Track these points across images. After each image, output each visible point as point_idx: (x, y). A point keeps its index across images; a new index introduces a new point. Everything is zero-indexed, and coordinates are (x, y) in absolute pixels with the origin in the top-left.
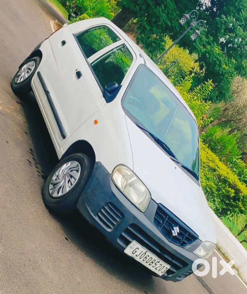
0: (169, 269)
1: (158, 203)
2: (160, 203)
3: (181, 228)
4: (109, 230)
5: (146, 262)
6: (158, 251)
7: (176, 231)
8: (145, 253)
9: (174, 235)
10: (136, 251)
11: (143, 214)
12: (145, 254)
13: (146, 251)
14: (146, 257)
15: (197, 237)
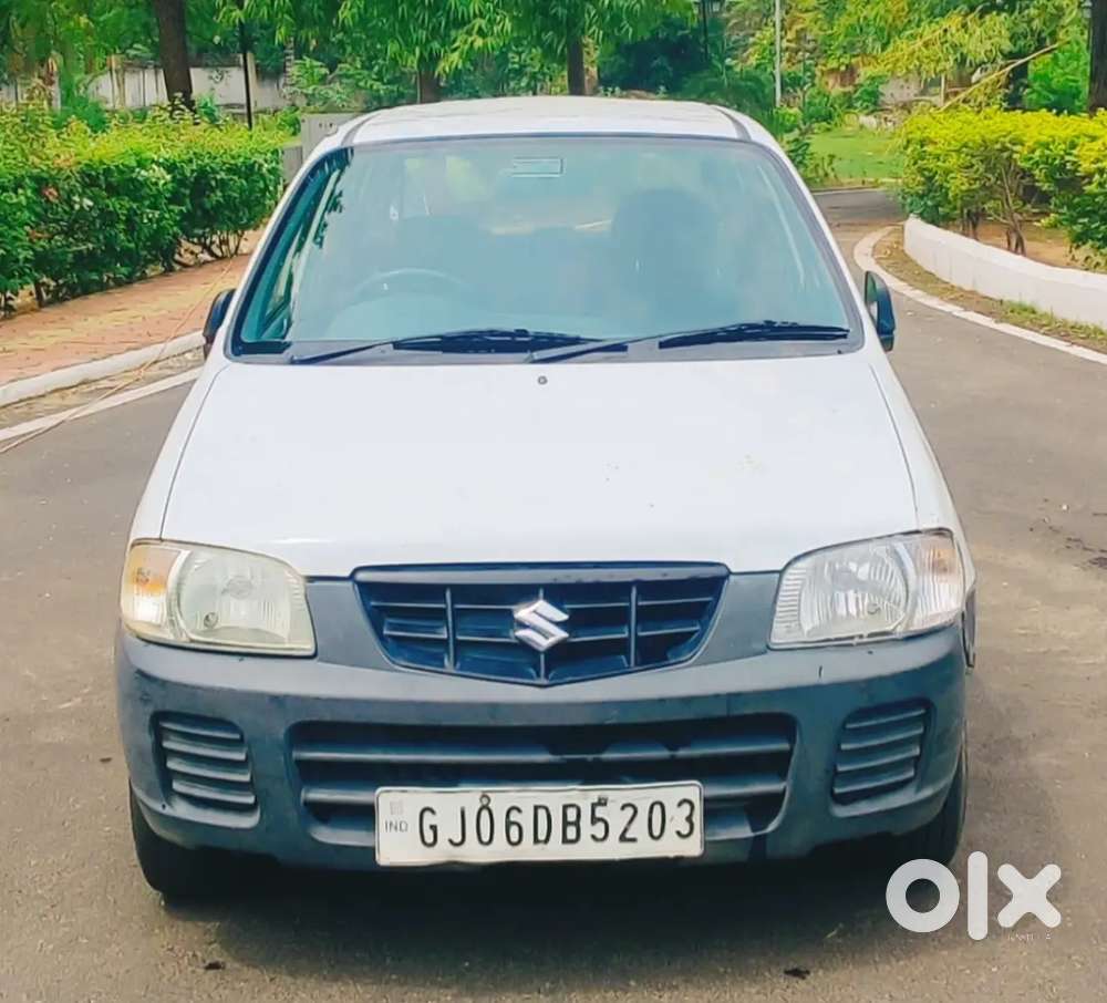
0: (706, 801)
3: (564, 594)
4: (248, 822)
5: (536, 841)
6: (543, 757)
7: (541, 623)
8: (485, 807)
9: (543, 643)
10: (434, 828)
11: (321, 660)
12: (485, 814)
13: (480, 794)
14: (509, 824)
15: (717, 572)
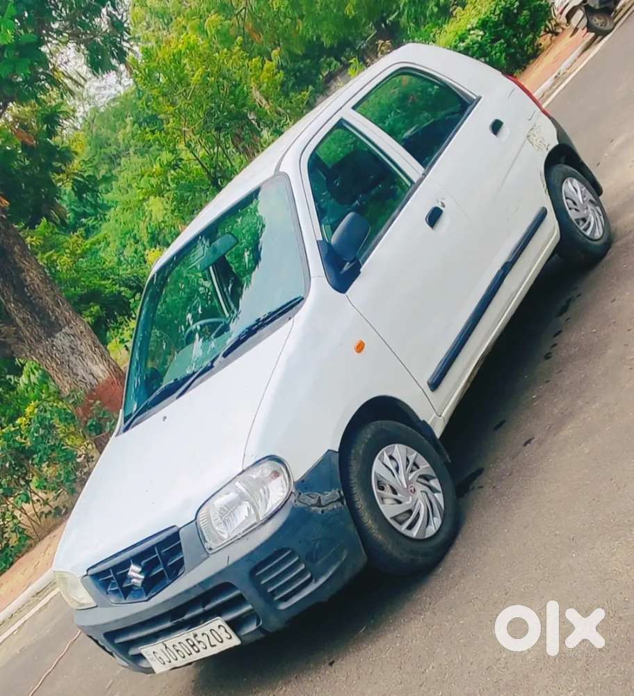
1: (85, 573)
2: (88, 570)
3: (137, 559)
6: (169, 624)
7: (136, 574)
9: (139, 582)
15: (175, 530)
